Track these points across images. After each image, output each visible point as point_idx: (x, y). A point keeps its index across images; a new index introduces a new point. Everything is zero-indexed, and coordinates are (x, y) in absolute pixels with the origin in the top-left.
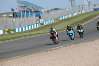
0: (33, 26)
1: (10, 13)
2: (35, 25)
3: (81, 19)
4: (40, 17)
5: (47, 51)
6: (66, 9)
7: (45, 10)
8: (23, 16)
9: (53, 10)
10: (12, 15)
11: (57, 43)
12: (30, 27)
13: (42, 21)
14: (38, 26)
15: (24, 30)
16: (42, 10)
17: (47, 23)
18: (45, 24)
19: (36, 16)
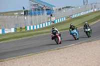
0: (44, 24)
1: (22, 11)
2: (47, 23)
3: (93, 17)
4: (51, 15)
5: (59, 49)
6: (78, 7)
7: (56, 8)
8: (35, 14)
9: (65, 8)
10: (24, 13)
11: (60, 43)
12: (41, 25)
13: (53, 19)
14: (49, 24)
15: (35, 28)
16: (54, 8)
17: (59, 21)
18: (56, 22)
19: (48, 14)
